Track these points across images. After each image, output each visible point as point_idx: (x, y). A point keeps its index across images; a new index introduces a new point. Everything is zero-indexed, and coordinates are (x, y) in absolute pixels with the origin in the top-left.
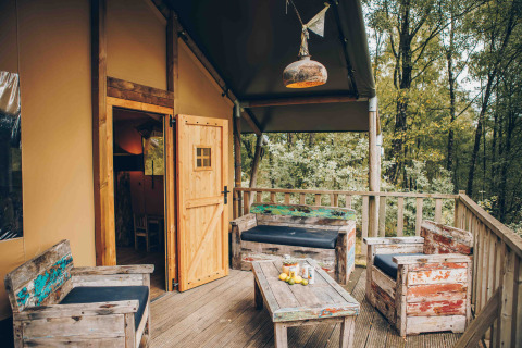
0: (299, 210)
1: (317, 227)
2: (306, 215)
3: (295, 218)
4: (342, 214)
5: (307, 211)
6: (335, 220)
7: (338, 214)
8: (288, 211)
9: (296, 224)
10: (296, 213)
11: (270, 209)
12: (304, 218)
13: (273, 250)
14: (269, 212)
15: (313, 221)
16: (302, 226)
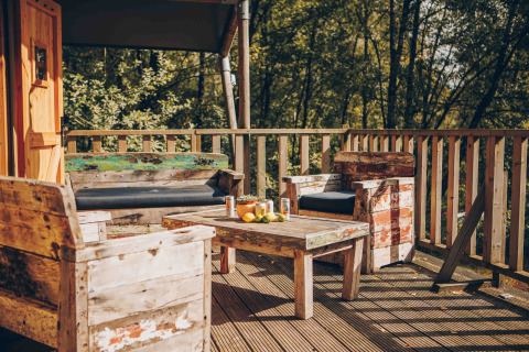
0: (145, 161)
1: (174, 184)
2: (156, 167)
3: (139, 173)
4: (211, 162)
5: (157, 161)
6: (201, 171)
7: (204, 162)
8: (127, 164)
9: (140, 183)
10: (140, 165)
11: (94, 162)
12: (152, 172)
13: (131, 217)
14: (93, 167)
15: (166, 176)
16: (151, 184)
